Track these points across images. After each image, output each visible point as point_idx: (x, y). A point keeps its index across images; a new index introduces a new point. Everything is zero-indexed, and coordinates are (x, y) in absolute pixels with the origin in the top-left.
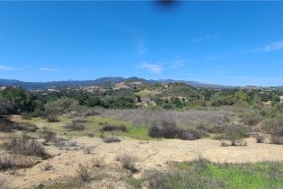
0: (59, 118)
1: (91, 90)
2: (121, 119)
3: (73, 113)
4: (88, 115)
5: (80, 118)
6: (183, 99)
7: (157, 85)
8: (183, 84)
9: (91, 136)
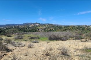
0: (11, 35)
1: (22, 27)
2: (35, 35)
3: (17, 33)
4: (23, 34)
5: (20, 35)
6: (53, 29)
7: (44, 25)
8: (52, 25)
9: (26, 41)
